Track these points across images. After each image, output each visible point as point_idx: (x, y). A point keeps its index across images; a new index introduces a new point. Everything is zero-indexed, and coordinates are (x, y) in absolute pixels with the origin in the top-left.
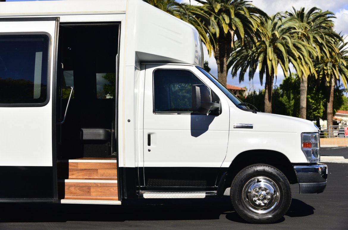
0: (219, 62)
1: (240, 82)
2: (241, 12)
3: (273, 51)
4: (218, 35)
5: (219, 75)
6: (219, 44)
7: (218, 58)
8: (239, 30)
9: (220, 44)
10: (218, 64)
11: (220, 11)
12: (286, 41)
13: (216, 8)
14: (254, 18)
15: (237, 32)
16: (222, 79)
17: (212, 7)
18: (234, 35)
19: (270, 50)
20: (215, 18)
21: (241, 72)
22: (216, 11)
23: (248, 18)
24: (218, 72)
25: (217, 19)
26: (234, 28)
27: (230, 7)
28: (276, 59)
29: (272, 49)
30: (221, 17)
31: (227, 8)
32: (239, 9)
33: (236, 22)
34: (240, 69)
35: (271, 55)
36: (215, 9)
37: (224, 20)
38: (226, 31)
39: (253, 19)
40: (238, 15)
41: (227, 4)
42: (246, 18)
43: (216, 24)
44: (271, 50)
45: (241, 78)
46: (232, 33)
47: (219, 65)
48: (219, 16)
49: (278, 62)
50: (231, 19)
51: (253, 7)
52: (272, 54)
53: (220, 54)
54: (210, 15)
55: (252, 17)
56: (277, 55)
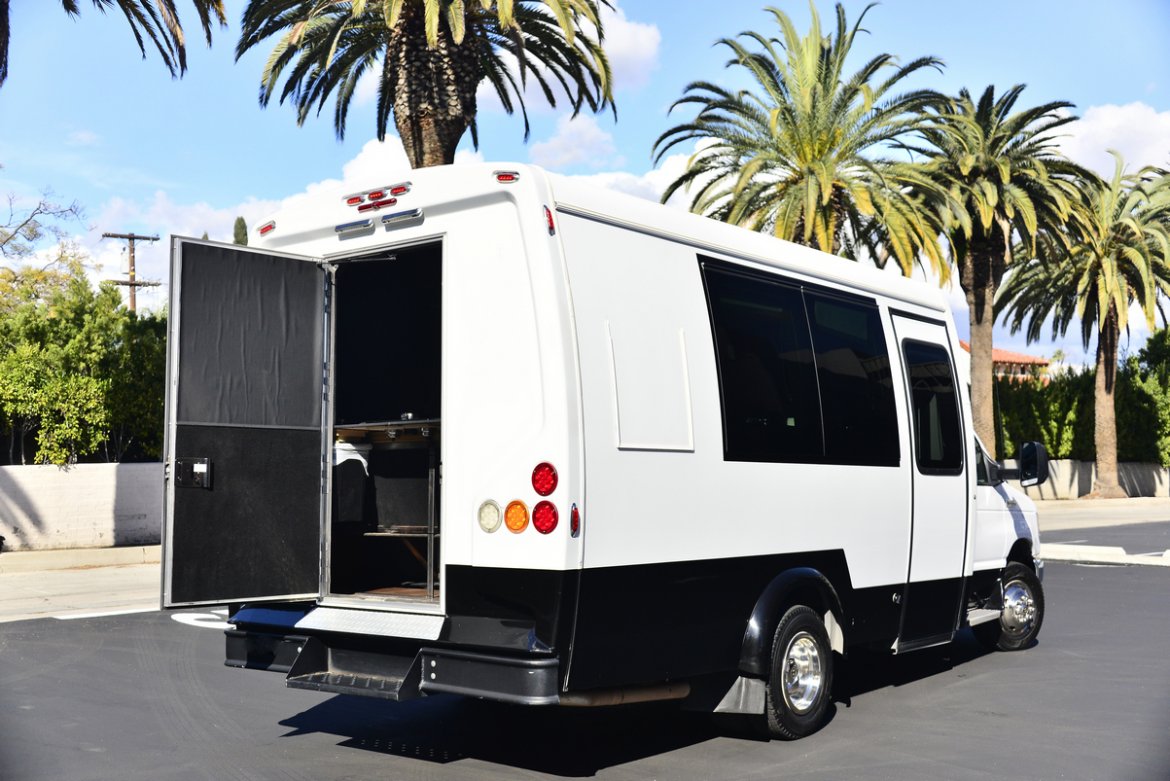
0: (972, 298)
1: (1029, 342)
2: (1027, 172)
3: (1115, 268)
4: (968, 233)
5: (974, 330)
6: (972, 255)
7: (970, 288)
8: (1023, 215)
9: (976, 254)
10: (970, 303)
11: (975, 173)
12: (1153, 243)
13: (964, 165)
14: (1065, 188)
15: (1019, 221)
16: (980, 341)
17: (954, 164)
18: (1011, 231)
19: (1109, 264)
20: (963, 191)
21: (1033, 318)
22: (965, 171)
23: (1048, 189)
24: (971, 324)
25: (968, 193)
26: (1010, 213)
27: (998, 160)
28: (1126, 287)
29: (1115, 263)
30: (976, 190)
31: (993, 166)
32: (1024, 167)
33: (1014, 198)
34: (1030, 313)
35: (1112, 279)
36: (961, 168)
37: (984, 194)
38: (987, 223)
39: (1061, 189)
40: (1019, 181)
41: (992, 154)
42: (1042, 188)
43: (963, 205)
44: (1112, 266)
45: (1034, 332)
46: (1005, 225)
47: (973, 307)
48: (972, 187)
49: (1131, 297)
50: (1001, 192)
51: (1061, 159)
52: (1115, 277)
53: (974, 279)
54: (948, 184)
55: (1057, 185)
56: (1127, 279)
